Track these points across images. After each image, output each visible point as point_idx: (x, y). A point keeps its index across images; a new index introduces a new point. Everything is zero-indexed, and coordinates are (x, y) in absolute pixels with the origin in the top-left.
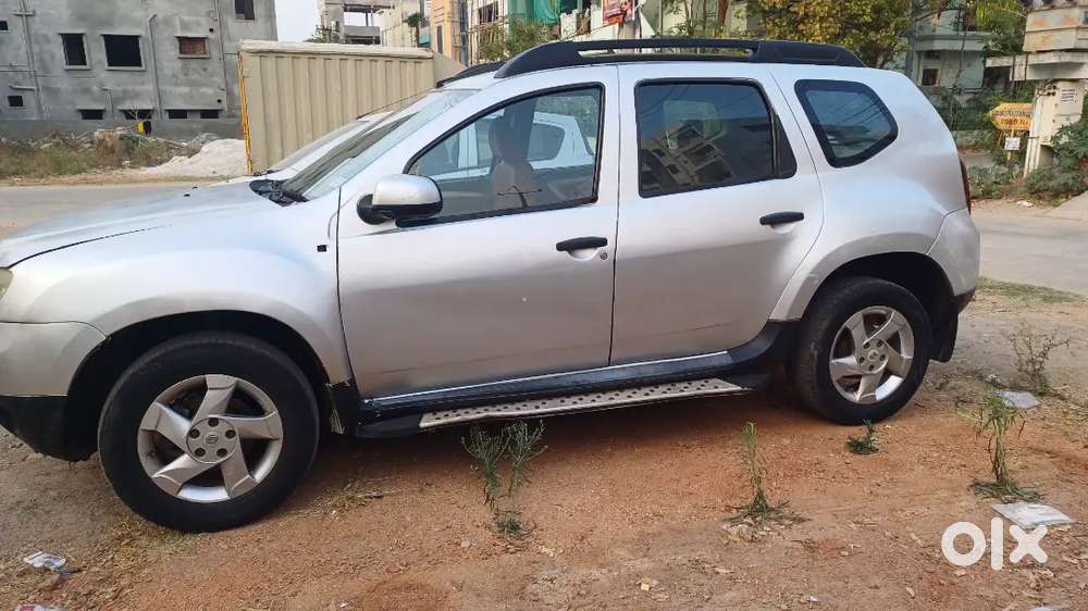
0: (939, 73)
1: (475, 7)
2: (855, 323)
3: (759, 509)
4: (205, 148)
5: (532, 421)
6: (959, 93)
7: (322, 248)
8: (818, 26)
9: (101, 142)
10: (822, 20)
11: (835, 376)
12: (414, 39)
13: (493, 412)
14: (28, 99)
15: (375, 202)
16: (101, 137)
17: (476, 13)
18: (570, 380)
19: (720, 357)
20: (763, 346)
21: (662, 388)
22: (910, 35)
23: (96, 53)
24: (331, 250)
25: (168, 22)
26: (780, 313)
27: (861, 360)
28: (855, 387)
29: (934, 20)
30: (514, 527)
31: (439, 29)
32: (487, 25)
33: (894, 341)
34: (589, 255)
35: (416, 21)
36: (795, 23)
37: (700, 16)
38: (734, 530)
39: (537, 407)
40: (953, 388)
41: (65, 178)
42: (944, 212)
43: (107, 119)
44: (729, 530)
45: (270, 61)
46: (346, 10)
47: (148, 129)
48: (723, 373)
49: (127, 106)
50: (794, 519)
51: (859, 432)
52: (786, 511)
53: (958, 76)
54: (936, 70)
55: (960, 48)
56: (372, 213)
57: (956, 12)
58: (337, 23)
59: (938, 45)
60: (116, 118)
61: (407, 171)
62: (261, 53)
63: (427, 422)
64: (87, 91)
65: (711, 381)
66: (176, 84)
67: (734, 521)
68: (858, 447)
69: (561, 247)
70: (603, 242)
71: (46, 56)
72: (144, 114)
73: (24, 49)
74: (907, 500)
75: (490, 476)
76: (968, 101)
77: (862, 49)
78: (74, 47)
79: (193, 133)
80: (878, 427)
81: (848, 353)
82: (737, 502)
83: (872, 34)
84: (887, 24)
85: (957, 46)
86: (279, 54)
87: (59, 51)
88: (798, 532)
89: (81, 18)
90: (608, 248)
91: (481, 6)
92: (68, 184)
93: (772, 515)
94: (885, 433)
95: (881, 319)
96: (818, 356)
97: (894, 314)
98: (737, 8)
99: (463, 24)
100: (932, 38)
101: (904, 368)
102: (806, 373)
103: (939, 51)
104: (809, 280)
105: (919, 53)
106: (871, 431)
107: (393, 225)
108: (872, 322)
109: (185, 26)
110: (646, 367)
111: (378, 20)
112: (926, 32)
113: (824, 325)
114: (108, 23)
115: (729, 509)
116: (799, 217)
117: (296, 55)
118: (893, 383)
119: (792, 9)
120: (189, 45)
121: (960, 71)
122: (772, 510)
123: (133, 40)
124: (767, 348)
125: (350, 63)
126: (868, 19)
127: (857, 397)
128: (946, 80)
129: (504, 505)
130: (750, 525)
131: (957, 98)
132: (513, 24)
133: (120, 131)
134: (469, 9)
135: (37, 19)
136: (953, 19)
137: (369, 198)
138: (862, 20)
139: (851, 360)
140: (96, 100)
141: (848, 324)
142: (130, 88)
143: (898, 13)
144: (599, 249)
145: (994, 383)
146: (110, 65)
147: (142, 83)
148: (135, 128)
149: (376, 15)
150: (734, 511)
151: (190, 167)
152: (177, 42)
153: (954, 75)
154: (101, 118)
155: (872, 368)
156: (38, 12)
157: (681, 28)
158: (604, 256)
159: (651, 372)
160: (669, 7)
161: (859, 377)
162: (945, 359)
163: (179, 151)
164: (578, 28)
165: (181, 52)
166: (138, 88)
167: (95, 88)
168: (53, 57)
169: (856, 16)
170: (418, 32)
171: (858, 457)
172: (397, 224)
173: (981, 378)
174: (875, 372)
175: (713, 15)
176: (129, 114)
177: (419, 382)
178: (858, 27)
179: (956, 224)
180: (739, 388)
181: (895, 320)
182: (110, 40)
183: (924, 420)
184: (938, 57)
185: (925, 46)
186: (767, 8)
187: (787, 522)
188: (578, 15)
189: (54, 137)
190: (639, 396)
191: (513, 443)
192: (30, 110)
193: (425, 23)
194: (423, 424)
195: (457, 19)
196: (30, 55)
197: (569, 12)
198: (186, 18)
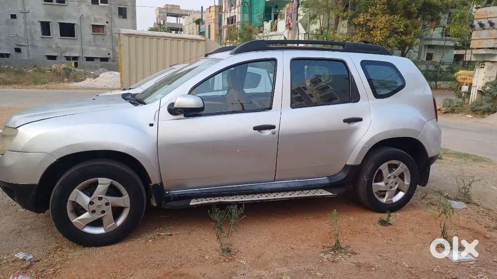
0: (434, 55)
1: (226, 17)
2: (384, 167)
3: (337, 248)
4: (101, 75)
5: (239, 204)
6: (443, 65)
7: (151, 125)
8: (379, 32)
9: (55, 70)
10: (381, 29)
11: (375, 191)
12: (198, 30)
13: (222, 200)
14: (23, 49)
15: (175, 106)
16: (55, 68)
17: (226, 20)
18: (257, 187)
19: (324, 180)
20: (343, 176)
21: (297, 192)
22: (421, 38)
23: (55, 30)
24: (155, 126)
25: (88, 18)
26: (351, 162)
27: (387, 184)
28: (384, 196)
29: (432, 31)
30: (229, 251)
31: (209, 26)
32: (231, 25)
33: (401, 176)
34: (268, 132)
35: (199, 22)
36: (369, 30)
37: (326, 25)
38: (325, 257)
39: (242, 198)
40: (428, 198)
41: (38, 86)
42: (425, 120)
43: (58, 60)
44: (324, 256)
45: (133, 39)
46: (168, 16)
47: (76, 65)
48: (325, 187)
49: (67, 54)
50: (352, 253)
51: (384, 216)
52: (349, 250)
53: (442, 57)
54: (432, 54)
55: (443, 44)
56: (174, 110)
57: (442, 28)
58: (164, 21)
59: (434, 43)
60: (62, 60)
61: (190, 93)
62: (129, 35)
63: (193, 203)
64: (50, 47)
65: (319, 190)
66: (90, 46)
67: (325, 253)
68: (383, 223)
69: (255, 128)
70: (273, 127)
71: (33, 31)
72: (75, 58)
73: (23, 28)
74: (403, 247)
75: (220, 228)
76: (446, 68)
77: (399, 43)
78: (46, 28)
79: (96, 68)
80: (392, 214)
81: (381, 181)
82: (328, 245)
83: (403, 37)
84: (411, 33)
85: (442, 43)
86: (138, 36)
87: (39, 29)
88: (353, 259)
89: (49, 15)
90: (276, 130)
91: (228, 17)
92: (40, 89)
93: (343, 251)
94: (395, 217)
95: (396, 166)
96: (368, 181)
97: (402, 164)
98: (343, 23)
99: (220, 24)
100: (431, 39)
101: (406, 188)
102: (362, 189)
103: (434, 45)
104: (364, 148)
105: (425, 46)
106: (389, 216)
107: (182, 116)
108: (392, 167)
109: (95, 20)
110: (290, 183)
111: (182, 21)
112: (429, 36)
113: (370, 167)
114: (62, 18)
115: (324, 247)
116: (360, 120)
117: (145, 36)
118: (401, 195)
119: (368, 24)
120: (97, 28)
121: (443, 55)
122: (343, 248)
123: (72, 25)
124: (344, 177)
125: (168, 41)
126: (402, 30)
127: (384, 200)
128: (437, 58)
129: (225, 241)
130: (333, 255)
131: (442, 67)
132: (243, 25)
133: (63, 66)
134: (223, 18)
135: (30, 14)
136: (441, 31)
137: (173, 104)
138: (399, 30)
139: (382, 184)
140: (54, 51)
141: (381, 167)
142: (69, 47)
143: (416, 28)
144: (272, 130)
145: (447, 197)
146: (61, 36)
147: (75, 45)
148: (71, 64)
149: (181, 18)
150: (326, 248)
151: (94, 83)
152: (91, 26)
153: (441, 56)
154: (55, 59)
155: (391, 187)
156: (31, 11)
157: (317, 30)
158: (274, 133)
159: (292, 185)
160: (312, 21)
161: (385, 191)
162: (424, 185)
163: (90, 76)
164: (271, 28)
165: (93, 32)
166: (73, 47)
167: (54, 46)
168: (36, 32)
169: (396, 28)
170: (199, 27)
171: (383, 227)
172: (184, 116)
173: (442, 194)
174: (393, 189)
175: (332, 25)
176: (68, 58)
177: (190, 185)
178: (397, 33)
179: (431, 126)
180: (331, 194)
181: (402, 167)
182: (62, 26)
183: (414, 212)
184: (433, 48)
185: (428, 43)
186: (356, 23)
187: (349, 254)
188: (271, 23)
189: (35, 67)
190: (287, 195)
191: (231, 214)
192: (24, 55)
193: (203, 23)
194: (191, 204)
195: (217, 22)
196: (26, 30)
197: (268, 21)
198: (97, 17)
